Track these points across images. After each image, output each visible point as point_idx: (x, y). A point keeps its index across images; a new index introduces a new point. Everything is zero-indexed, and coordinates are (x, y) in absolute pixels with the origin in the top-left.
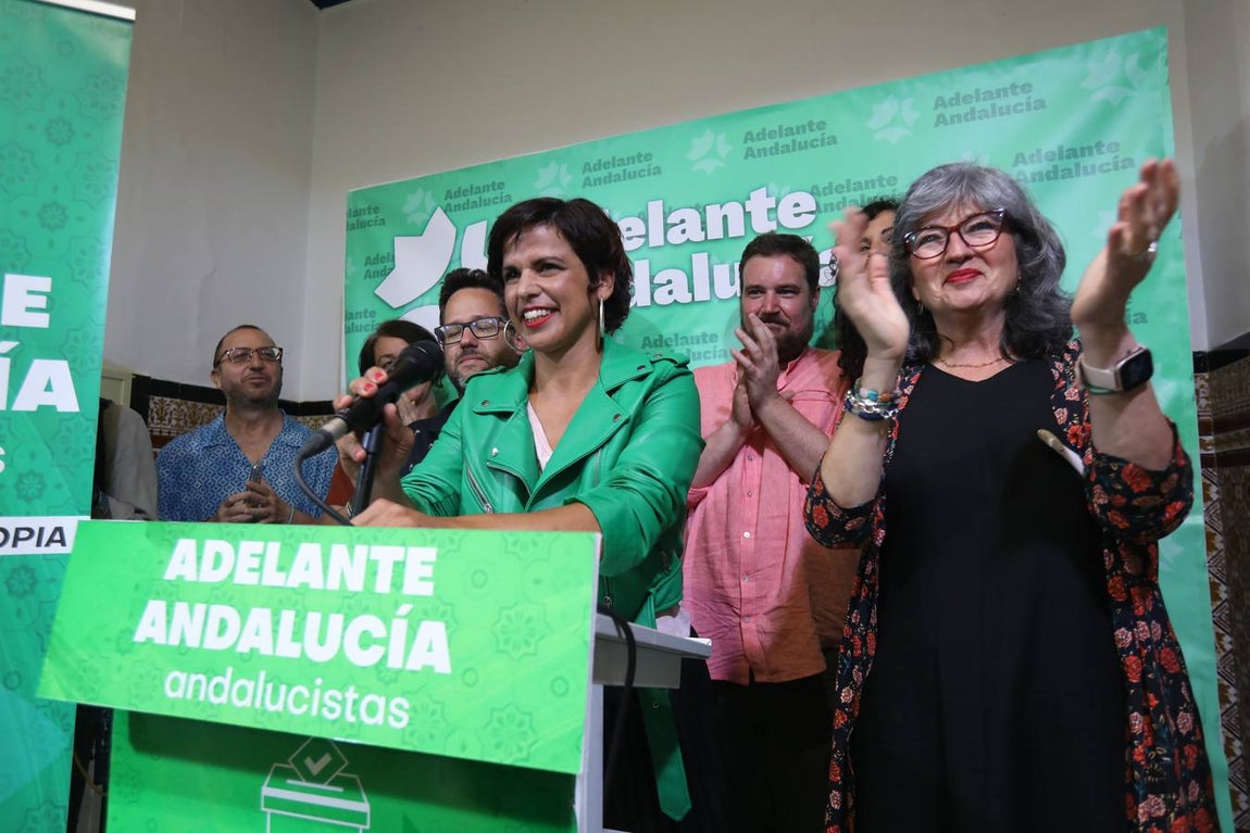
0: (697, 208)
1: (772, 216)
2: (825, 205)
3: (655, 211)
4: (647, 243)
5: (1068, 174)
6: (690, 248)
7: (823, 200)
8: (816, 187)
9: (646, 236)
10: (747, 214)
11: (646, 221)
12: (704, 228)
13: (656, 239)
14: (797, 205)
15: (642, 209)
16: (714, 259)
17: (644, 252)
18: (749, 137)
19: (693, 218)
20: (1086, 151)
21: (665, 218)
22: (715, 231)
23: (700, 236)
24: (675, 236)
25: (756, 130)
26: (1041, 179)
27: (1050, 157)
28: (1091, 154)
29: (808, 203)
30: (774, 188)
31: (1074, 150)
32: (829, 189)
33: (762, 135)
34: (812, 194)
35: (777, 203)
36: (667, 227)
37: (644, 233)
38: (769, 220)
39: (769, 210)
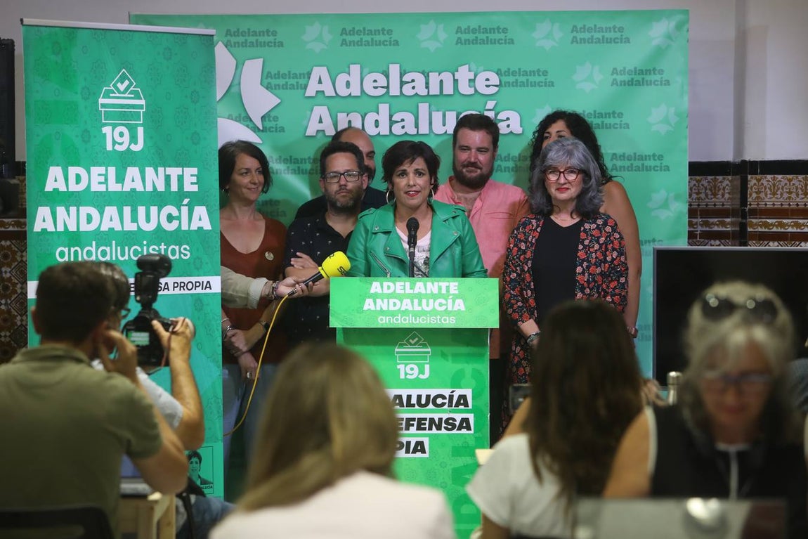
0: (423, 73)
1: (472, 84)
2: (505, 83)
3: (394, 71)
4: (388, 92)
5: (638, 83)
6: (417, 99)
7: (504, 79)
8: (499, 70)
9: (387, 87)
10: (456, 81)
11: (387, 77)
12: (427, 87)
13: (395, 90)
14: (487, 80)
15: (385, 69)
16: (433, 107)
17: (386, 98)
18: (459, 30)
19: (420, 79)
20: (648, 72)
21: (401, 76)
22: (434, 90)
23: (424, 92)
24: (407, 90)
25: (464, 26)
26: (625, 85)
27: (630, 72)
28: (650, 74)
29: (495, 79)
30: (473, 66)
31: (642, 70)
32: (508, 73)
33: (468, 30)
34: (497, 74)
35: (475, 76)
36: (402, 83)
37: (386, 85)
38: (470, 86)
39: (470, 80)
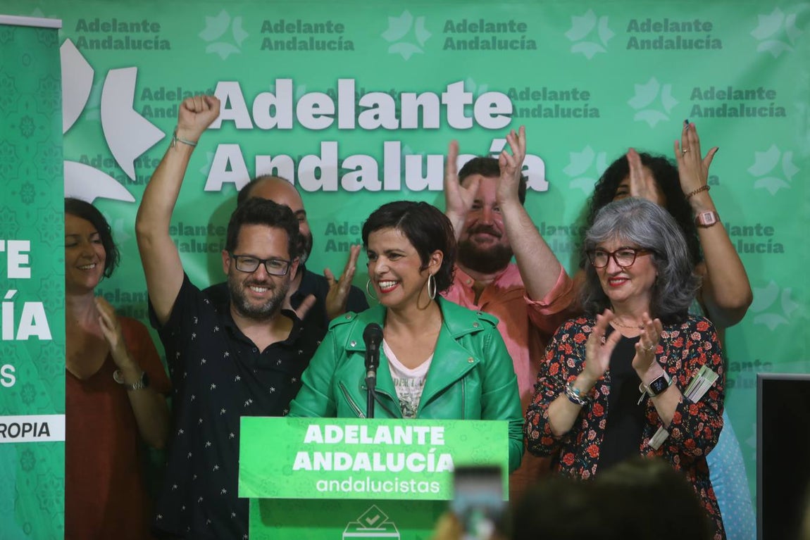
0: (392, 93)
1: (469, 112)
2: (522, 110)
3: (346, 89)
4: (336, 123)
5: (734, 113)
6: (381, 134)
7: (521, 104)
8: (513, 90)
9: (335, 116)
10: (443, 107)
11: (335, 99)
12: (398, 116)
13: (346, 121)
14: (494, 105)
15: (332, 86)
16: (406, 148)
17: (333, 132)
18: (449, 26)
19: (387, 103)
20: (750, 94)
21: (357, 99)
22: (410, 121)
23: (393, 124)
24: (367, 120)
25: (457, 21)
26: (712, 115)
27: (721, 95)
28: (753, 98)
29: (505, 105)
30: (472, 84)
31: (740, 92)
32: (526, 95)
33: (463, 27)
34: (509, 96)
35: (474, 100)
36: (359, 110)
37: (333, 112)
38: (465, 116)
39: (466, 106)
